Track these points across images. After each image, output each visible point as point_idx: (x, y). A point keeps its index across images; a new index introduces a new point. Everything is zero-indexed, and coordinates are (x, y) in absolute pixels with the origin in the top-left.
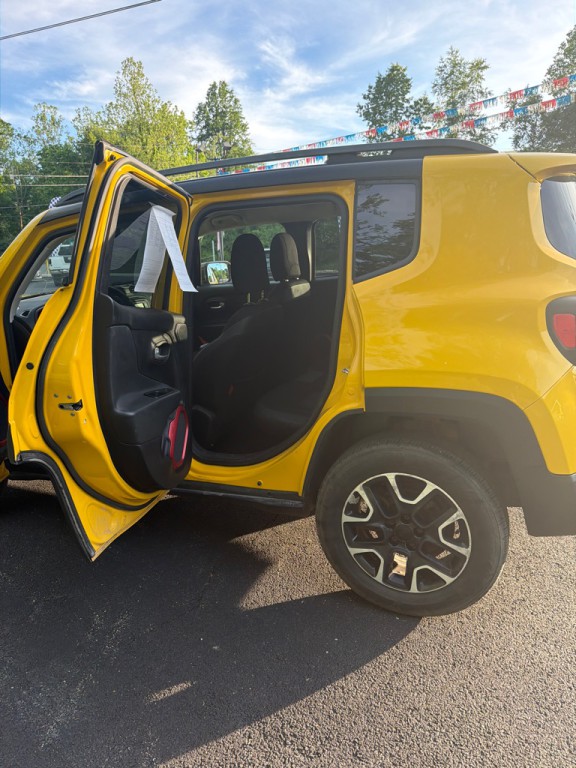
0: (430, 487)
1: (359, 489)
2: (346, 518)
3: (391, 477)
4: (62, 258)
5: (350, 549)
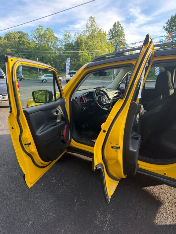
4: (69, 75)
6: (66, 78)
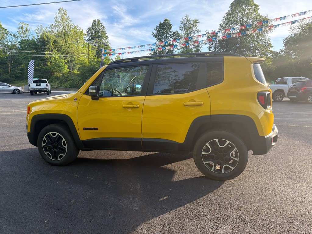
0: (228, 142)
1: (207, 144)
2: (203, 153)
3: (217, 140)
5: (204, 162)
6: (30, 88)
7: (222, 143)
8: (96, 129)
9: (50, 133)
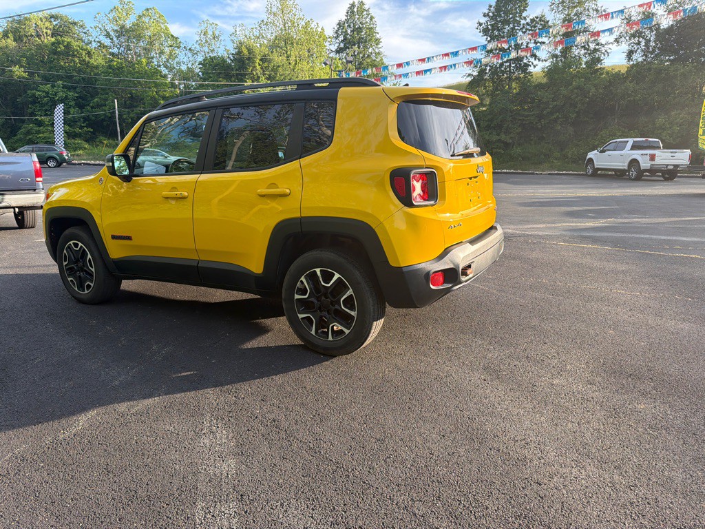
0: (337, 276)
1: (303, 279)
2: (297, 297)
3: (318, 271)
5: (299, 315)
7: (328, 277)
8: (129, 238)
9: (71, 242)
